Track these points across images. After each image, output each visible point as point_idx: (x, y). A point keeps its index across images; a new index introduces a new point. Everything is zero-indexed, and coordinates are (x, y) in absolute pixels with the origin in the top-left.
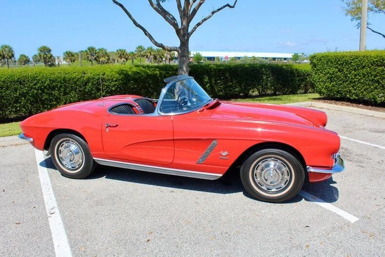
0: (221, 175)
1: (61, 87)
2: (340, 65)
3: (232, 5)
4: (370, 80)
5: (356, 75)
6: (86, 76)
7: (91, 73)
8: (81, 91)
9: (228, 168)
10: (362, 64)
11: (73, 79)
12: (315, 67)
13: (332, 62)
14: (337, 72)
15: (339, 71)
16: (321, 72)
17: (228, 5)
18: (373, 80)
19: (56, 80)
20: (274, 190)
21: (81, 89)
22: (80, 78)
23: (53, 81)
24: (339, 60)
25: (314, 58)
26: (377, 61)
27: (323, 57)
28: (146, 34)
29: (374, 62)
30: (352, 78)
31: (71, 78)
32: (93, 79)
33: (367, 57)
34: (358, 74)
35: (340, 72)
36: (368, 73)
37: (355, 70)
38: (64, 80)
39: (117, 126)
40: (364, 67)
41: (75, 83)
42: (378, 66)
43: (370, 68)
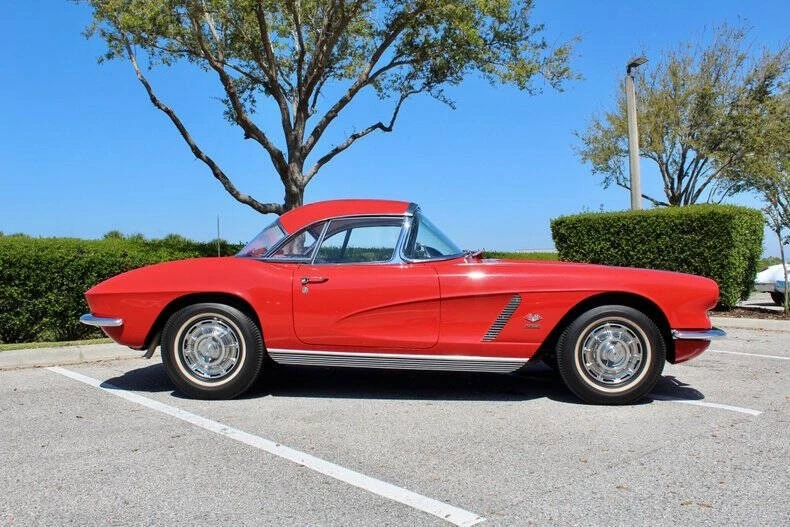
0: (526, 360)
1: (28, 278)
2: (613, 234)
3: (387, 125)
4: (672, 261)
5: (645, 252)
6: (87, 257)
7: (96, 252)
8: (73, 289)
9: (540, 344)
10: (654, 231)
11: (57, 261)
12: (565, 242)
13: (597, 231)
14: (608, 249)
15: (613, 245)
16: (577, 252)
17: (380, 125)
18: (676, 259)
19: (19, 261)
20: (618, 381)
21: (71, 285)
22: (72, 261)
23: (12, 265)
24: (612, 226)
25: (560, 224)
26: (681, 224)
27: (580, 221)
28: (216, 175)
29: (676, 225)
30: (638, 258)
31: (52, 259)
32: (100, 263)
33: (663, 217)
34: (649, 250)
35: (615, 248)
36: (667, 247)
37: (642, 242)
38: (36, 262)
39: (326, 280)
40: (659, 236)
41: (61, 270)
42: (683, 232)
43: (669, 237)
